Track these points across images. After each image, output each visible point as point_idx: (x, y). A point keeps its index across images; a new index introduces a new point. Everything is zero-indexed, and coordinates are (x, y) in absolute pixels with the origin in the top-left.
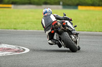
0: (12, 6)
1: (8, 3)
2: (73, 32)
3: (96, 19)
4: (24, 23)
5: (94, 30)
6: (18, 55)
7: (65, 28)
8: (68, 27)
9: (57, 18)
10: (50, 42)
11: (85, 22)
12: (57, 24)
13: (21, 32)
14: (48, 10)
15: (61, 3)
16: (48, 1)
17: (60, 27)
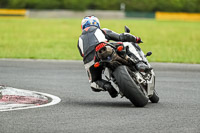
0: (26, 12)
1: (18, 7)
2: (139, 65)
3: (191, 39)
4: (50, 46)
5: (187, 60)
6: (37, 110)
7: (124, 58)
8: (130, 54)
9: (109, 37)
10: (94, 85)
11: (168, 45)
12: (104, 49)
13: (45, 63)
14: (91, 20)
15: (123, 7)
16: (98, 3)
17: (111, 56)
